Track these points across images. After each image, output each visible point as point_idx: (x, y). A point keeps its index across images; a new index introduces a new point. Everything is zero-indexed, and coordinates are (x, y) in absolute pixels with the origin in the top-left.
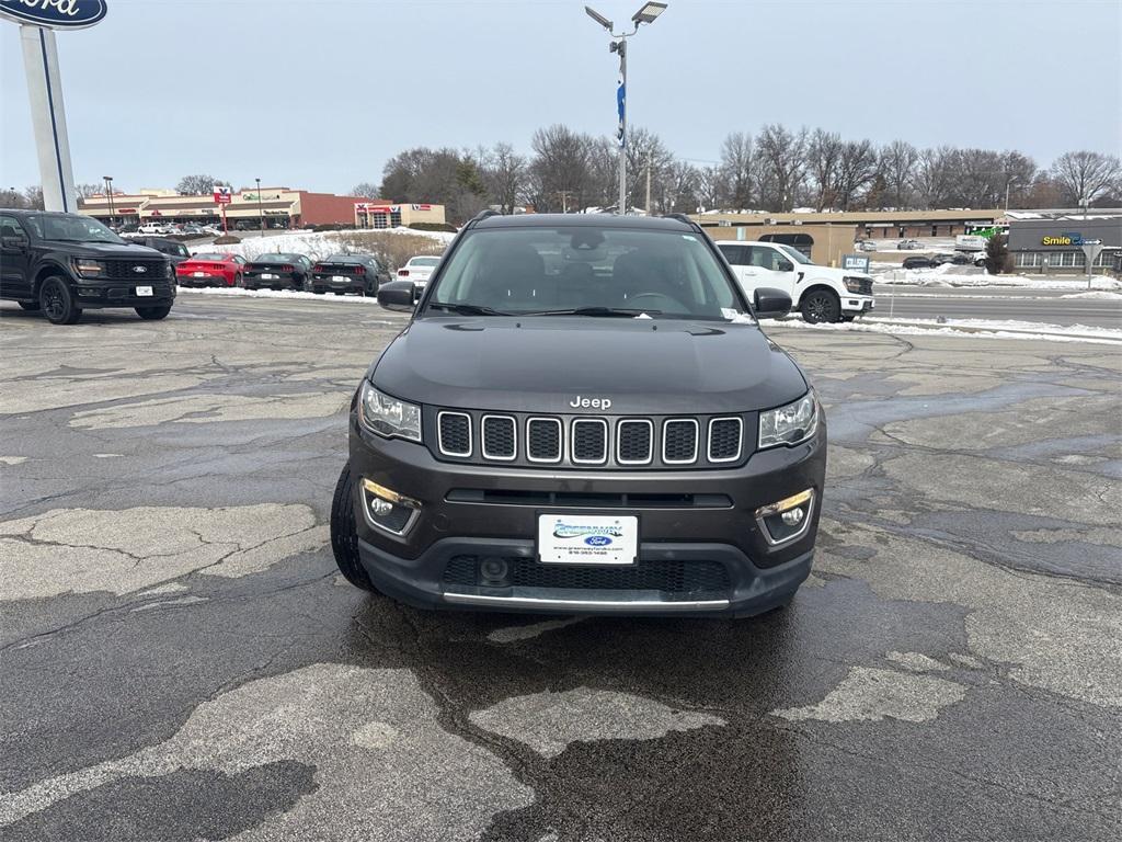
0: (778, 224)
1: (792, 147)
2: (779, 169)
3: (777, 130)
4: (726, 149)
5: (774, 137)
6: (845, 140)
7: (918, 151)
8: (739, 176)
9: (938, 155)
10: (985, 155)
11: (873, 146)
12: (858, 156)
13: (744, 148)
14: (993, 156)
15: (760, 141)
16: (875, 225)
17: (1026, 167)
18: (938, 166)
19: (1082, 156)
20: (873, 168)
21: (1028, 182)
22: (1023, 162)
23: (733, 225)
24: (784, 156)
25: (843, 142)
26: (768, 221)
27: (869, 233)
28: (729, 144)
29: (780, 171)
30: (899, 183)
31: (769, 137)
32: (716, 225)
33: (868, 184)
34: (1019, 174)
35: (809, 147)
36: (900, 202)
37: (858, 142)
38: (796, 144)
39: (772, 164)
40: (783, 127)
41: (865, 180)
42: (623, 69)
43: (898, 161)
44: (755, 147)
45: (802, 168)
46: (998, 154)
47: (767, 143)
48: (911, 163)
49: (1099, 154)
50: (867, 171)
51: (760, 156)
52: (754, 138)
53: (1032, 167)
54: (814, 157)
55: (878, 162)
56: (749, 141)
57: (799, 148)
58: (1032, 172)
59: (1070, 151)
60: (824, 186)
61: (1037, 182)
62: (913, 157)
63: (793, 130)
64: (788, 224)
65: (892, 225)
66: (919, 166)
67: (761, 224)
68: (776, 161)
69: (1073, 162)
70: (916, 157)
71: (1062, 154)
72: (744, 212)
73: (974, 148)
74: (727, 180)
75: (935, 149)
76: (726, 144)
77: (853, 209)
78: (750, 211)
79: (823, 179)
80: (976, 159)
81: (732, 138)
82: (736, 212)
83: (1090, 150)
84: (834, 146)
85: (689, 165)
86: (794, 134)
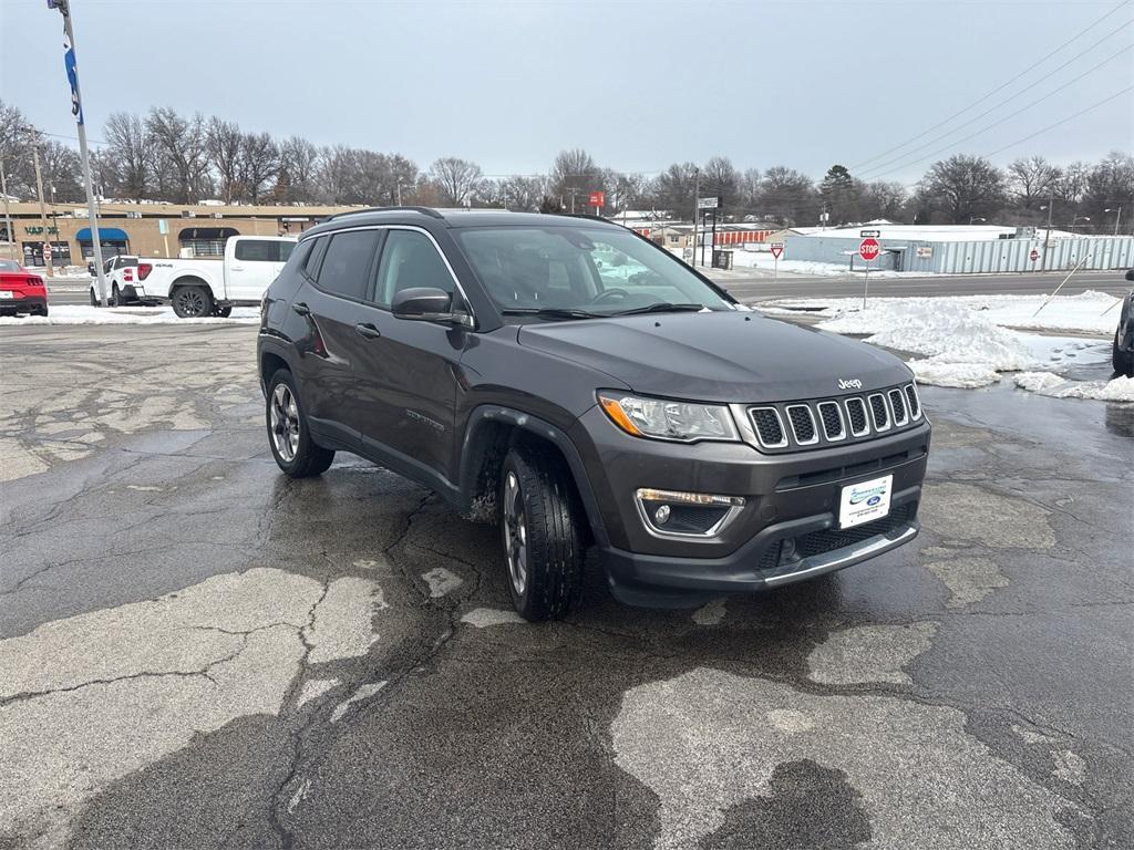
0: (197, 216)
1: (188, 133)
2: (176, 156)
3: (168, 114)
4: (110, 130)
5: (166, 122)
6: (244, 131)
7: (316, 147)
8: (131, 161)
9: (335, 153)
10: (373, 156)
11: (273, 139)
12: (259, 149)
13: (132, 130)
14: (382, 157)
15: (150, 124)
16: (292, 219)
17: (409, 169)
18: (336, 163)
19: (452, 162)
20: (276, 162)
21: (412, 183)
22: (405, 165)
23: (144, 216)
24: (179, 143)
25: (242, 133)
26: (186, 214)
27: (286, 227)
28: (113, 124)
29: (178, 159)
30: (303, 179)
31: (159, 121)
32: (125, 216)
33: (275, 178)
34: (404, 175)
35: (207, 136)
36: (308, 198)
37: (258, 134)
38: (192, 130)
39: (168, 151)
40: (175, 111)
41: (270, 174)
42: (68, 29)
43: (299, 157)
44: (145, 131)
45: (202, 157)
46: (385, 155)
47: (159, 128)
48: (311, 159)
49: (464, 161)
50: (271, 165)
51: (153, 141)
52: (141, 121)
53: (415, 170)
54: (213, 146)
55: (281, 156)
56: (136, 124)
57: (196, 135)
58: (415, 173)
59: (442, 157)
60: (230, 178)
61: (420, 183)
62: (313, 154)
63: (186, 115)
64: (207, 217)
65: (307, 219)
66: (319, 162)
67: (179, 216)
68: (172, 147)
69: (446, 167)
70: (315, 155)
71: (436, 160)
72: (144, 202)
73: (364, 149)
74: (115, 165)
75: (331, 148)
76: (110, 125)
77: (263, 202)
78: (151, 202)
79: (227, 170)
80: (368, 160)
81: (117, 118)
82: (134, 202)
83: (457, 157)
84: (234, 136)
85: (63, 145)
86: (189, 120)
